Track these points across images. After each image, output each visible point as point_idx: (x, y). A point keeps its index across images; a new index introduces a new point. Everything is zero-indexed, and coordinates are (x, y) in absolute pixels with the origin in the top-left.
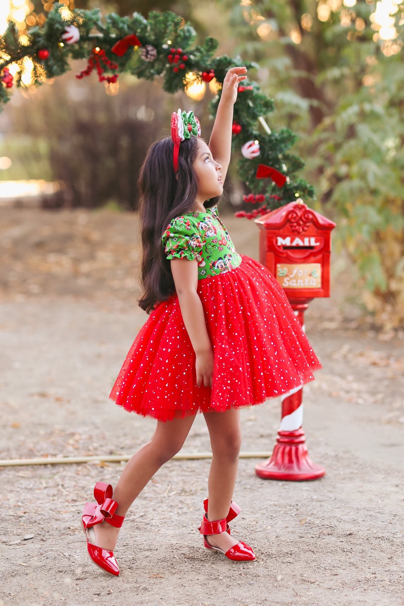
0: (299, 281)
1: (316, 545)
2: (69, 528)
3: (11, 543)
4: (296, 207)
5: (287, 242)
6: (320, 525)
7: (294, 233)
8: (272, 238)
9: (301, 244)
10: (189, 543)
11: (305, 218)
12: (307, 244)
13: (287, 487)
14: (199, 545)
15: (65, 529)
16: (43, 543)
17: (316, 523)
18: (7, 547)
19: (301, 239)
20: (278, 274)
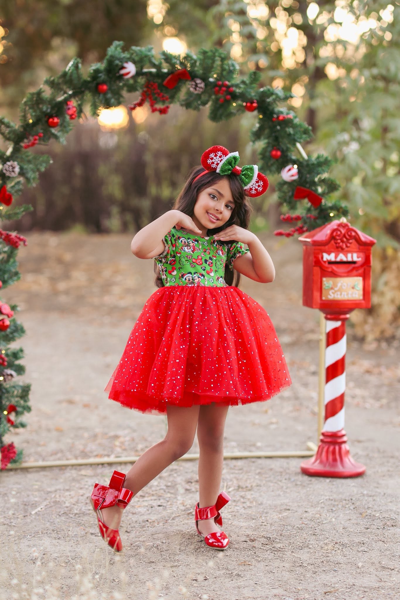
0: (343, 293)
1: (384, 536)
2: (147, 521)
4: (340, 225)
5: (332, 257)
6: (381, 517)
7: (339, 249)
8: (318, 254)
9: (344, 259)
10: (264, 533)
11: (349, 236)
12: (350, 259)
13: (334, 483)
14: (274, 536)
15: (144, 521)
16: (128, 534)
17: (377, 515)
19: (344, 254)
20: (324, 287)
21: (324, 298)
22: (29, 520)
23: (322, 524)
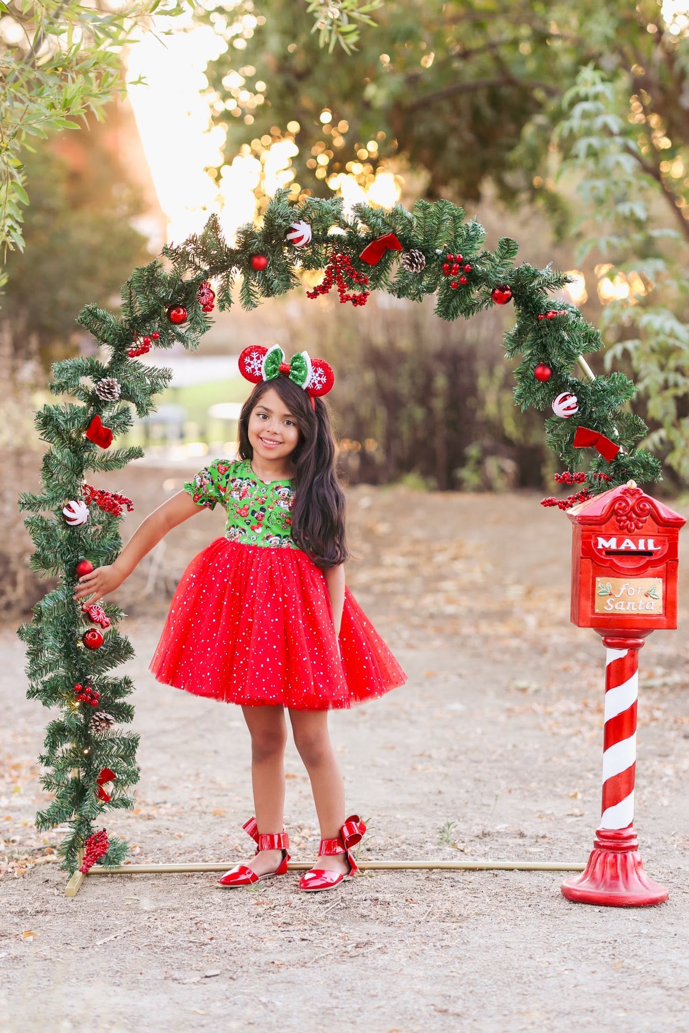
0: (629, 603)
1: (632, 1000)
2: (273, 963)
3: (185, 982)
4: (626, 491)
5: (612, 544)
6: (643, 971)
7: (623, 531)
8: (590, 537)
9: (633, 547)
11: (641, 509)
12: (642, 547)
15: (267, 964)
16: (231, 982)
17: (638, 968)
18: (180, 986)
19: (632, 540)
20: (597, 591)
21: (597, 611)
22: (86, 955)
23: (546, 977)
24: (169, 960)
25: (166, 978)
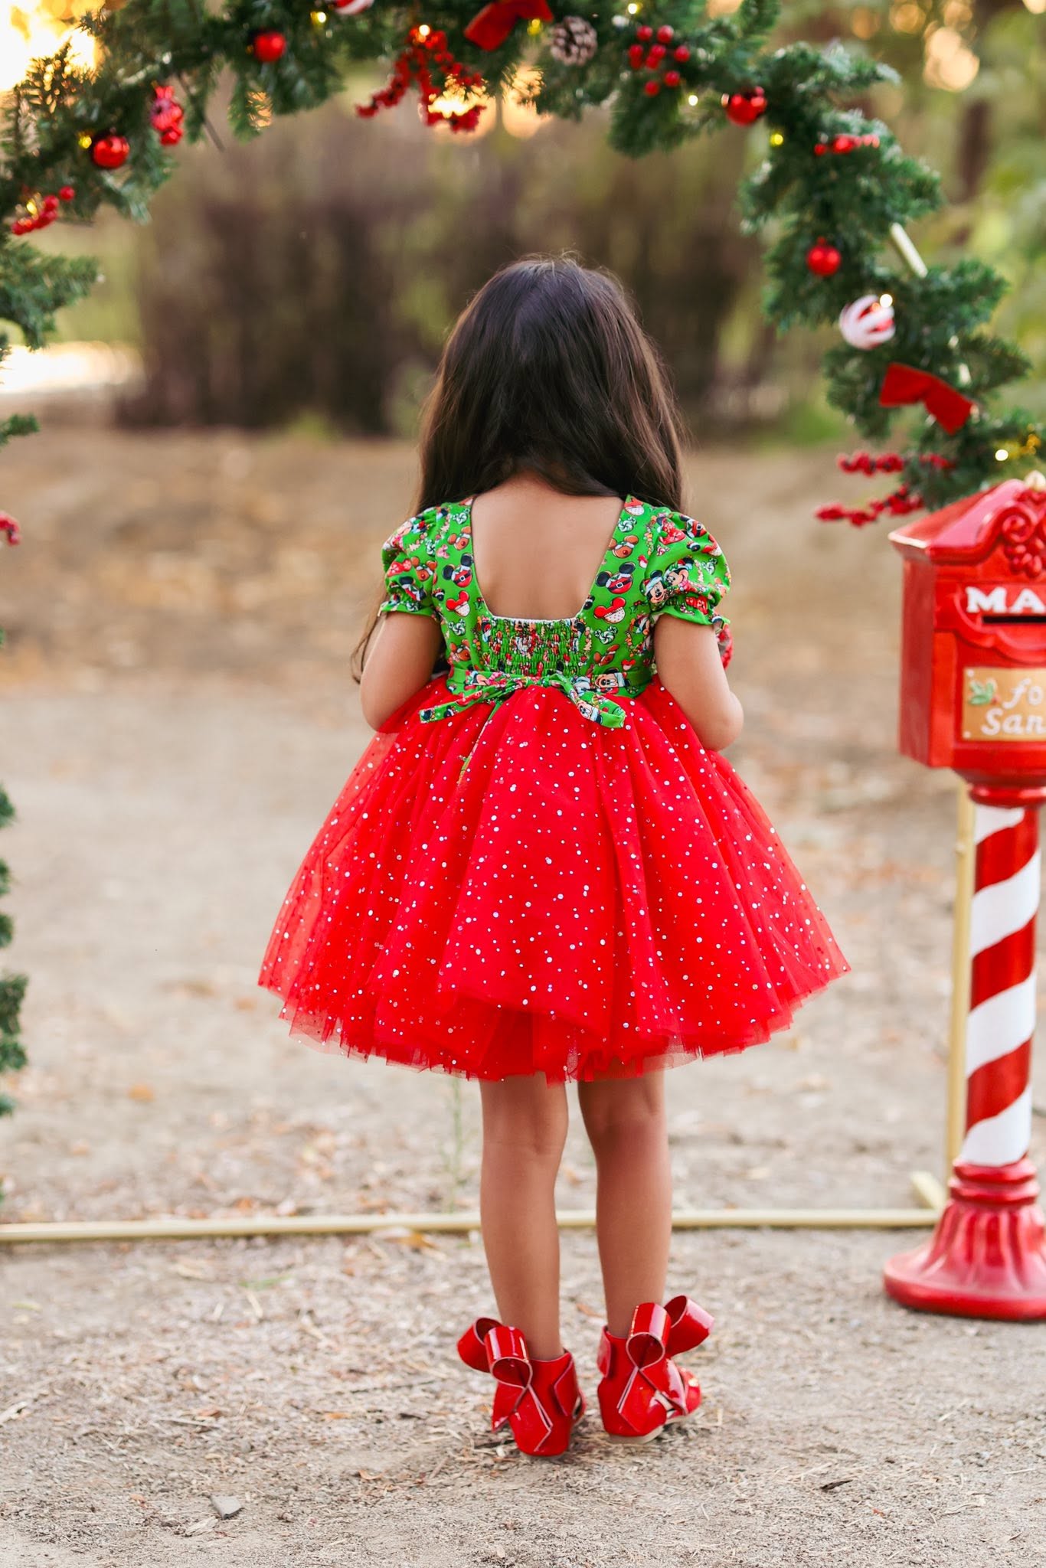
0: (1031, 719)
2: (358, 1475)
3: (189, 1530)
4: (1024, 497)
5: (996, 601)
7: (1019, 575)
8: (952, 589)
9: (1038, 608)
13: (992, 1341)
15: (345, 1478)
18: (179, 1541)
19: (1037, 593)
20: (967, 697)
21: (967, 735)
24: (142, 1472)
25: (147, 1522)
